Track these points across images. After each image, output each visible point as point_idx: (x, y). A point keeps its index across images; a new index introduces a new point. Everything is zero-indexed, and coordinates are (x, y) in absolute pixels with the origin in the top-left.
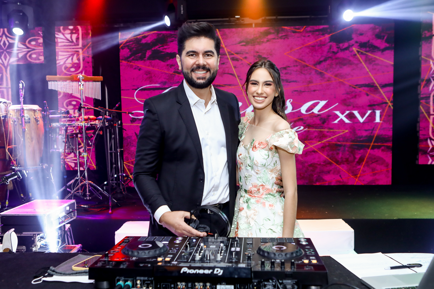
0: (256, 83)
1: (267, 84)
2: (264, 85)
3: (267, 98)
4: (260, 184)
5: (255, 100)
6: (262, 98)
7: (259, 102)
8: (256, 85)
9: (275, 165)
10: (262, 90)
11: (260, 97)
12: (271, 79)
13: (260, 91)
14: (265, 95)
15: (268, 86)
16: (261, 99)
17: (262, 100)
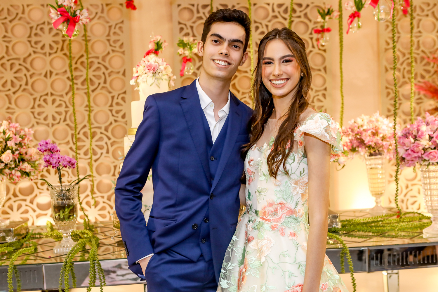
0: (270, 62)
1: (286, 60)
2: (282, 62)
3: (289, 80)
4: (278, 202)
5: (273, 85)
6: (282, 81)
7: (278, 86)
8: (271, 65)
9: (302, 175)
10: (280, 70)
11: (278, 80)
12: (289, 53)
13: (277, 72)
14: (284, 76)
15: (287, 63)
16: (280, 82)
17: (282, 84)
